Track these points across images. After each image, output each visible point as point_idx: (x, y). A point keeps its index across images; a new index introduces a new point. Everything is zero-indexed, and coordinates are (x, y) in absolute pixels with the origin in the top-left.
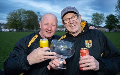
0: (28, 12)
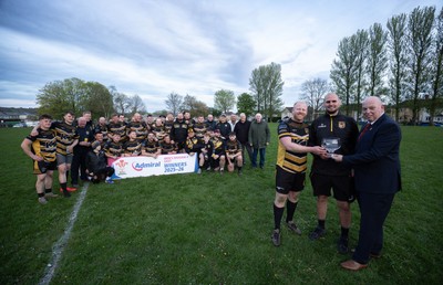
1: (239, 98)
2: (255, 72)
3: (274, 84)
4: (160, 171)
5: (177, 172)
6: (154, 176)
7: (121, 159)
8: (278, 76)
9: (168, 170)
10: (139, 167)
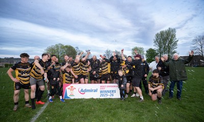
0: (66, 47)
1: (147, 52)
2: (157, 35)
3: (171, 42)
4: (97, 96)
5: (108, 97)
6: (93, 99)
7: (72, 85)
8: (173, 36)
9: (103, 95)
10: (83, 92)
